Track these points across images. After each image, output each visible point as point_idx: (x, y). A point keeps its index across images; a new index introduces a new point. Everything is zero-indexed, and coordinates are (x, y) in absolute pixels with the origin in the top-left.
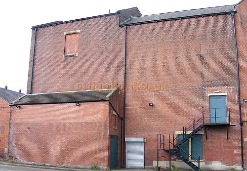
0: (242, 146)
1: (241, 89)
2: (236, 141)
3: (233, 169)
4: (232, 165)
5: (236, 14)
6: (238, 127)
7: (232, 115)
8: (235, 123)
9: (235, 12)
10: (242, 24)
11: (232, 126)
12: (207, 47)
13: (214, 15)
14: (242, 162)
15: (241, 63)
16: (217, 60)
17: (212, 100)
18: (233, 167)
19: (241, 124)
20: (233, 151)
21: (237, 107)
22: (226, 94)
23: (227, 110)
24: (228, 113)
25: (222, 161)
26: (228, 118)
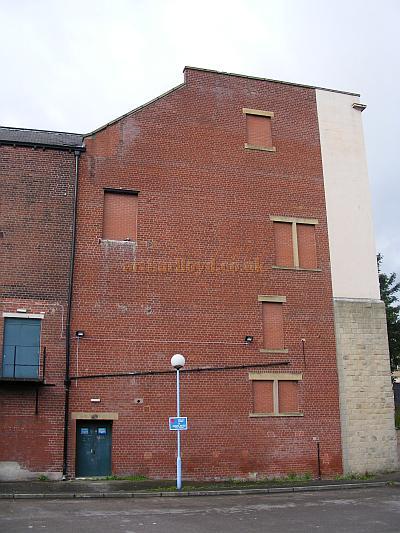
0: (66, 430)
1: (74, 310)
2: (53, 418)
3: (43, 479)
4: (44, 469)
5: (83, 155)
6: (61, 388)
7: (50, 364)
8: (56, 379)
9: (83, 150)
10: (92, 175)
11: (47, 385)
12: (14, 213)
13: (39, 146)
14: (65, 463)
15: (80, 256)
16: (31, 243)
17: (11, 327)
18: (45, 474)
19: (68, 383)
20: (45, 439)
21: (62, 346)
22: (42, 317)
23: (41, 351)
24: (41, 358)
25: (22, 460)
26: (40, 369)
